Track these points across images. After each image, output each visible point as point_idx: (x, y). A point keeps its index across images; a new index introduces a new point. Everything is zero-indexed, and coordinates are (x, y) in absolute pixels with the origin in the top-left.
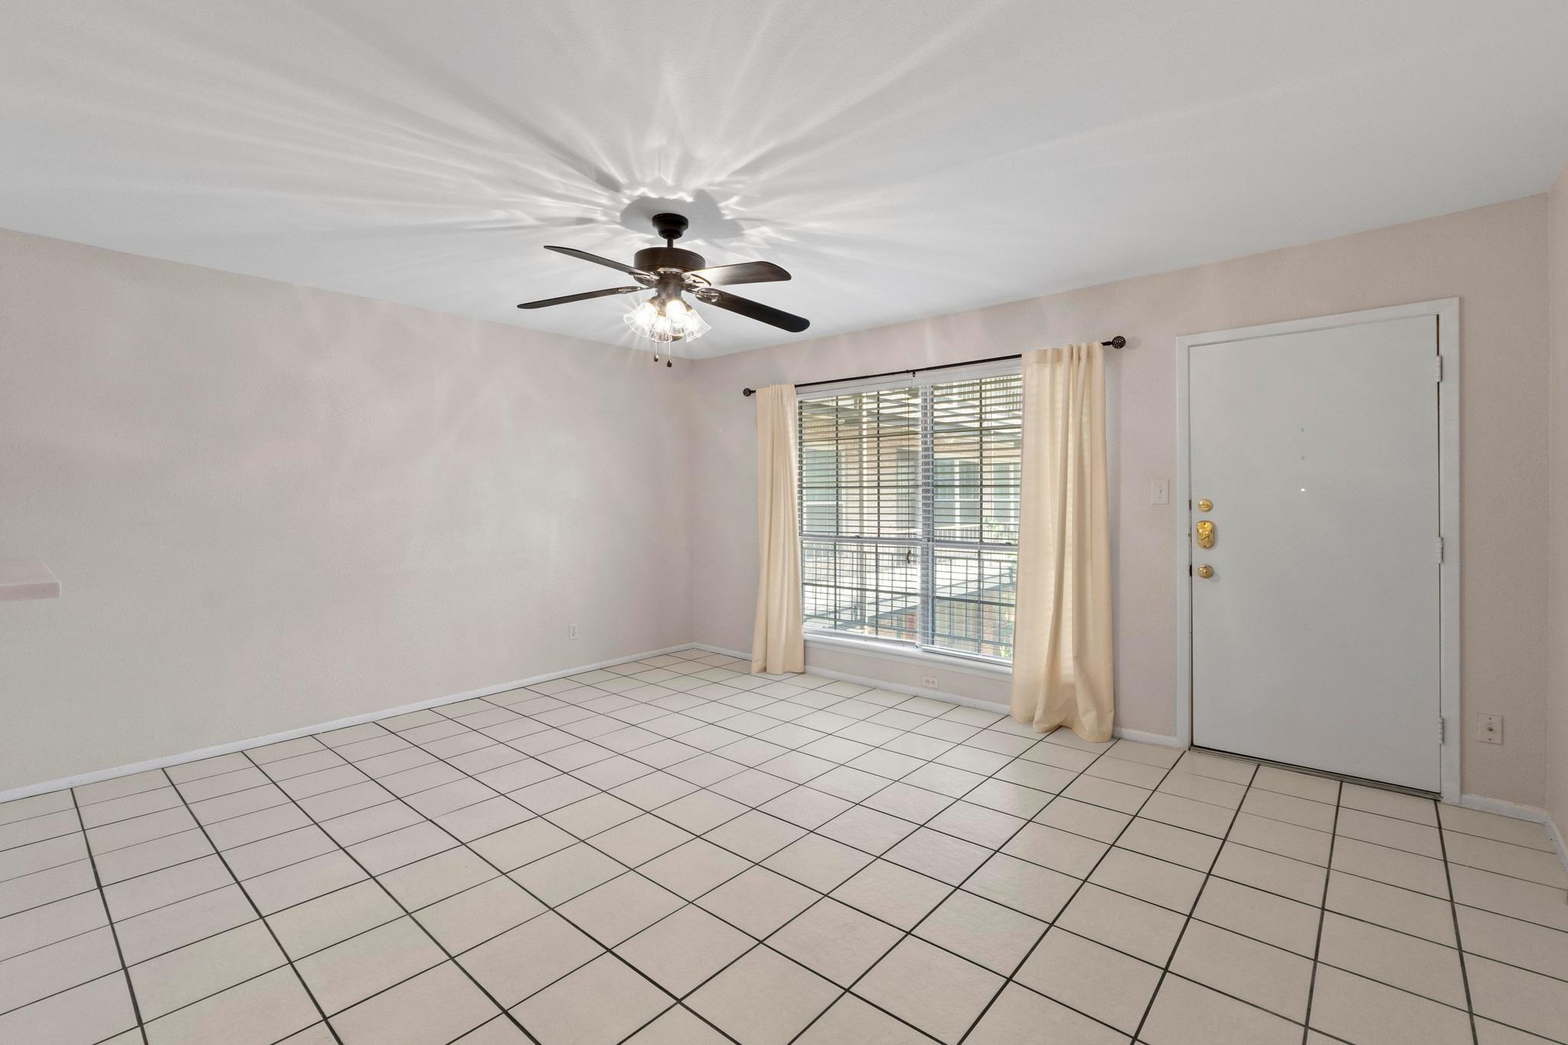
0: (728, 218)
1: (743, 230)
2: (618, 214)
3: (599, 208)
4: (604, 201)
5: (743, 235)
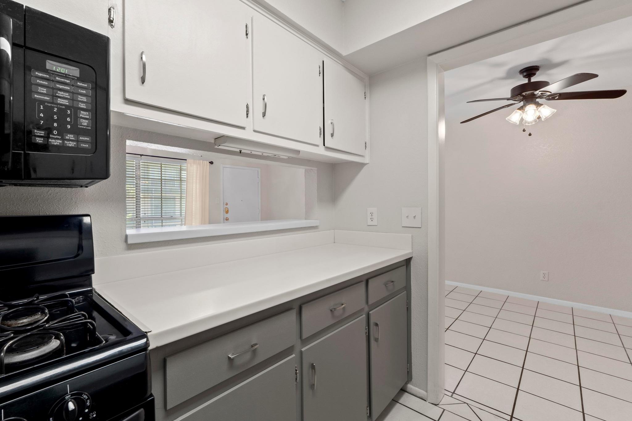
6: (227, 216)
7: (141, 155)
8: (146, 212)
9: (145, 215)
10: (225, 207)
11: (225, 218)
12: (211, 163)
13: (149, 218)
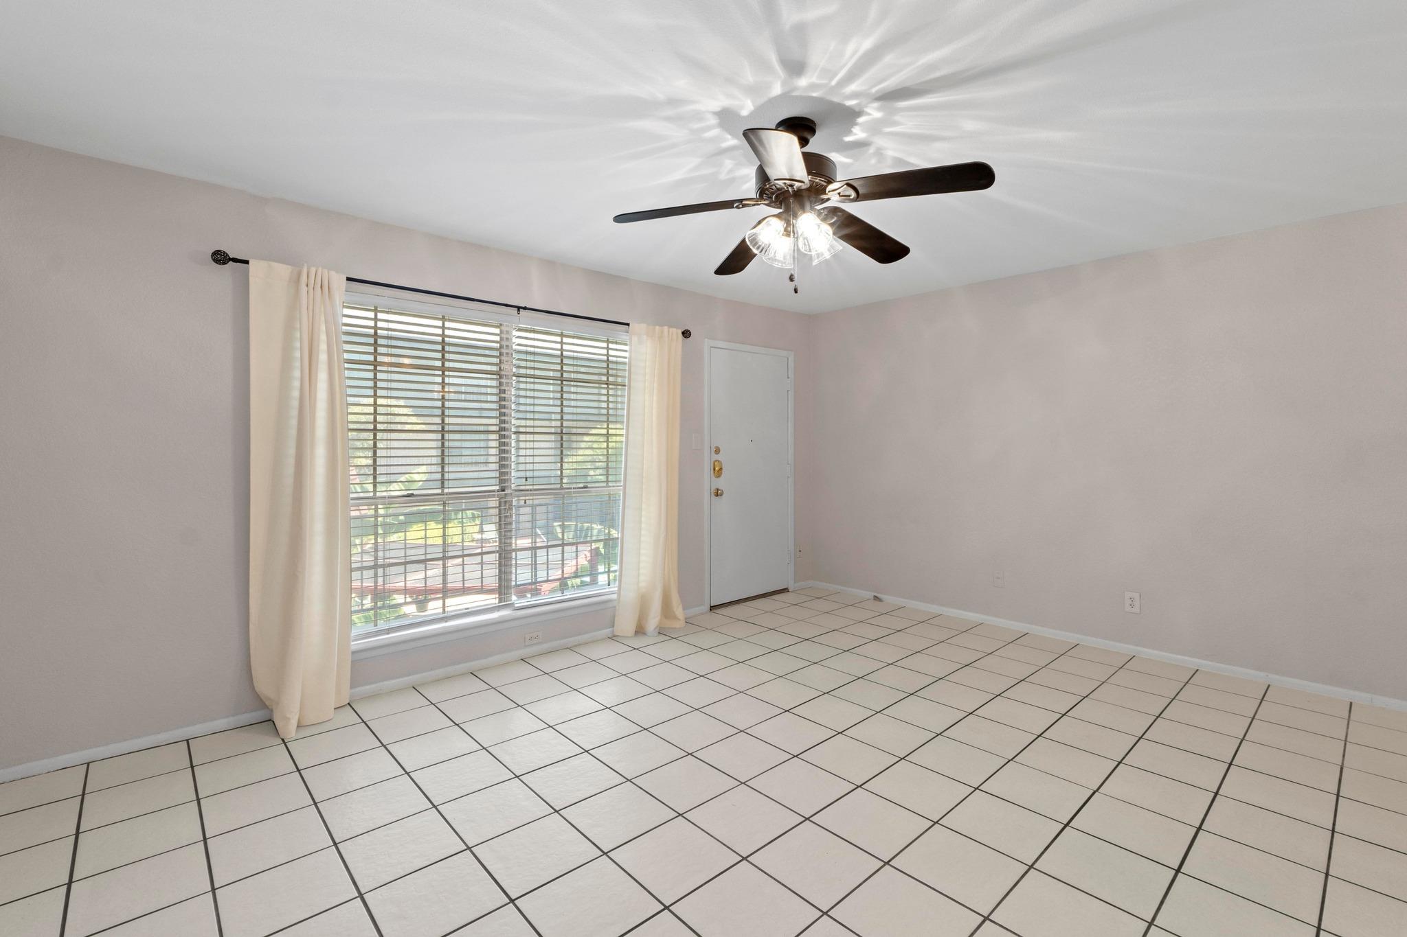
6: (721, 483)
7: (519, 308)
8: (529, 474)
9: (528, 483)
10: (713, 460)
11: (713, 488)
12: (686, 334)
13: (535, 490)
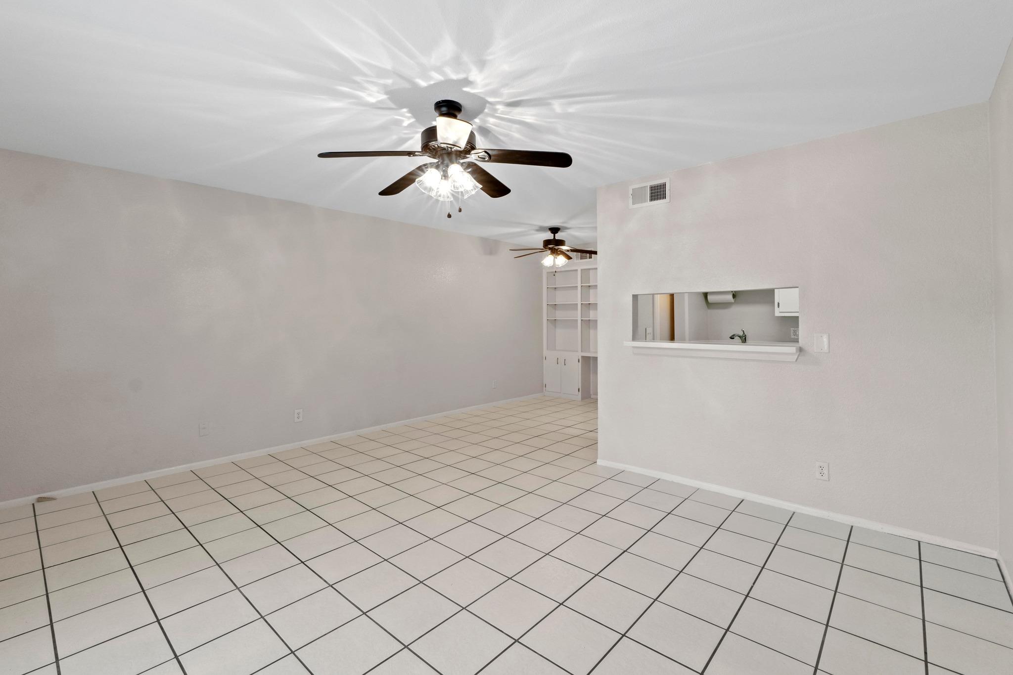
0: (405, 110)
1: (388, 98)
2: (486, 110)
3: (498, 115)
4: (492, 120)
5: (386, 93)
